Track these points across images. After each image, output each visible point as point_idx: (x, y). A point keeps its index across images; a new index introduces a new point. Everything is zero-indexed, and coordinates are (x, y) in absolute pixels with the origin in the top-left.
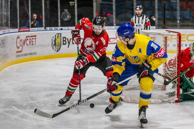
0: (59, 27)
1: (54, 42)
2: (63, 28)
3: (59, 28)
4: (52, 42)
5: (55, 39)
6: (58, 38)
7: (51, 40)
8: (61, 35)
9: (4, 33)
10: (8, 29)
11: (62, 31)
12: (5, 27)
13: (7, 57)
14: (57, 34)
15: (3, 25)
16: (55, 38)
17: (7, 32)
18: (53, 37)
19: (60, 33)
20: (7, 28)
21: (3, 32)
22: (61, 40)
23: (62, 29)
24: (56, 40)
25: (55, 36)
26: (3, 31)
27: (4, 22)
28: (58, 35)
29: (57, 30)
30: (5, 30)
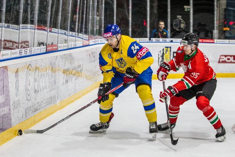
0: (168, 38)
1: (162, 58)
2: (174, 40)
3: (168, 40)
4: (159, 58)
5: (163, 54)
6: (166, 53)
7: (158, 54)
8: (171, 49)
9: (96, 43)
10: (101, 38)
11: (172, 43)
12: (97, 36)
13: (98, 74)
14: (166, 47)
15: (95, 32)
16: (163, 52)
17: (100, 42)
18: (160, 51)
19: (169, 46)
20: (99, 37)
21: (93, 42)
22: (170, 56)
23: (172, 41)
24: (163, 56)
25: (163, 50)
26: (94, 40)
27: (95, 29)
28: (166, 49)
29: (165, 42)
30: (97, 40)
